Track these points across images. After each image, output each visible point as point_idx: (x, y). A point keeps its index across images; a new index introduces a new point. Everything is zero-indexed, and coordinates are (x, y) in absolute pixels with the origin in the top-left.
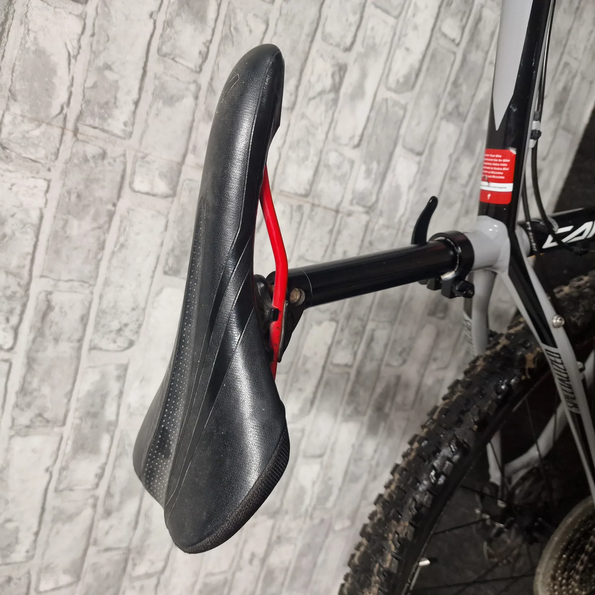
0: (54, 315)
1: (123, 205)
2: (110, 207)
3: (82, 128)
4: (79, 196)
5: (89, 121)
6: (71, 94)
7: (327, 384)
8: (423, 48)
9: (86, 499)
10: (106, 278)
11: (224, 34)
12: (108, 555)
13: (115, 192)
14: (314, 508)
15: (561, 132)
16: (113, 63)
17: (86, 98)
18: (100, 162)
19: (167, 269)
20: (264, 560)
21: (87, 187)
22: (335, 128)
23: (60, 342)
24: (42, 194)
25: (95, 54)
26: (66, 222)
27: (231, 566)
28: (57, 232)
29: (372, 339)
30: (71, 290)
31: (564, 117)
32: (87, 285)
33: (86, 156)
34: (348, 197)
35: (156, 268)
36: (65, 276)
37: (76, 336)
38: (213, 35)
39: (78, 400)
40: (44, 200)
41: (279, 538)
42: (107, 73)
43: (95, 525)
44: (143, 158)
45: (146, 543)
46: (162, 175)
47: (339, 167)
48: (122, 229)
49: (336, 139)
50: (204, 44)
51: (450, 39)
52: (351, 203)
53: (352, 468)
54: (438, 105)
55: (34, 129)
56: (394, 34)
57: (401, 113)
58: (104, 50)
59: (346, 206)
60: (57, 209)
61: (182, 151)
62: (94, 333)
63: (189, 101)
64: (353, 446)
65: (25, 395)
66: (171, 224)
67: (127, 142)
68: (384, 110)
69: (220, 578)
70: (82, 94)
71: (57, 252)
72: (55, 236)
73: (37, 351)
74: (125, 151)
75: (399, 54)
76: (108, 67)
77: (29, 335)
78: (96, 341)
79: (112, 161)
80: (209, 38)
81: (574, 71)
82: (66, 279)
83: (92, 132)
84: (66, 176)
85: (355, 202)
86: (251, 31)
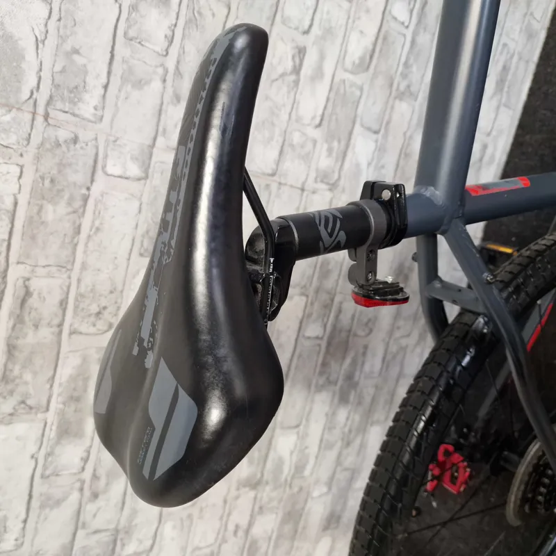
0: (33, 301)
1: (96, 189)
2: (84, 191)
3: (52, 113)
4: (52, 181)
5: (59, 105)
6: (40, 78)
7: (300, 356)
8: (376, 30)
9: (73, 483)
10: (83, 263)
11: (187, 17)
12: (97, 537)
13: (89, 175)
14: (293, 478)
15: (502, 109)
16: (81, 47)
17: (56, 82)
18: (72, 146)
19: (142, 251)
20: (247, 531)
21: (60, 172)
22: (297, 108)
23: (39, 327)
24: (16, 179)
25: (62, 39)
26: (41, 208)
27: (216, 539)
28: (32, 217)
29: (340, 311)
30: (49, 276)
31: (505, 94)
32: (64, 270)
33: (58, 141)
34: (313, 175)
35: (131, 250)
36: (42, 262)
37: (56, 321)
38: (177, 19)
39: (60, 385)
40: (18, 186)
41: (261, 508)
42: (76, 57)
43: (82, 508)
44: (115, 141)
45: (134, 523)
46: (134, 159)
47: (302, 147)
48: (97, 213)
49: (299, 120)
50: (169, 27)
51: (400, 22)
52: (316, 181)
53: (326, 436)
54: (391, 85)
55: (5, 115)
56: (349, 18)
57: (358, 93)
58: (71, 35)
59: (310, 184)
60: (31, 194)
61: (153, 135)
62: (73, 318)
63: (156, 85)
64: (327, 415)
65: (7, 383)
66: (144, 207)
67: (98, 126)
68: (342, 91)
69: (208, 551)
70: (51, 78)
71: (33, 238)
72: (30, 221)
73: (17, 338)
74: (97, 134)
75: (354, 37)
76: (76, 52)
77: (8, 322)
78: (76, 326)
79: (84, 145)
80: (174, 22)
81: (512, 51)
82: (44, 265)
83: (62, 116)
84: (38, 161)
85: (319, 180)
86: (213, 15)
